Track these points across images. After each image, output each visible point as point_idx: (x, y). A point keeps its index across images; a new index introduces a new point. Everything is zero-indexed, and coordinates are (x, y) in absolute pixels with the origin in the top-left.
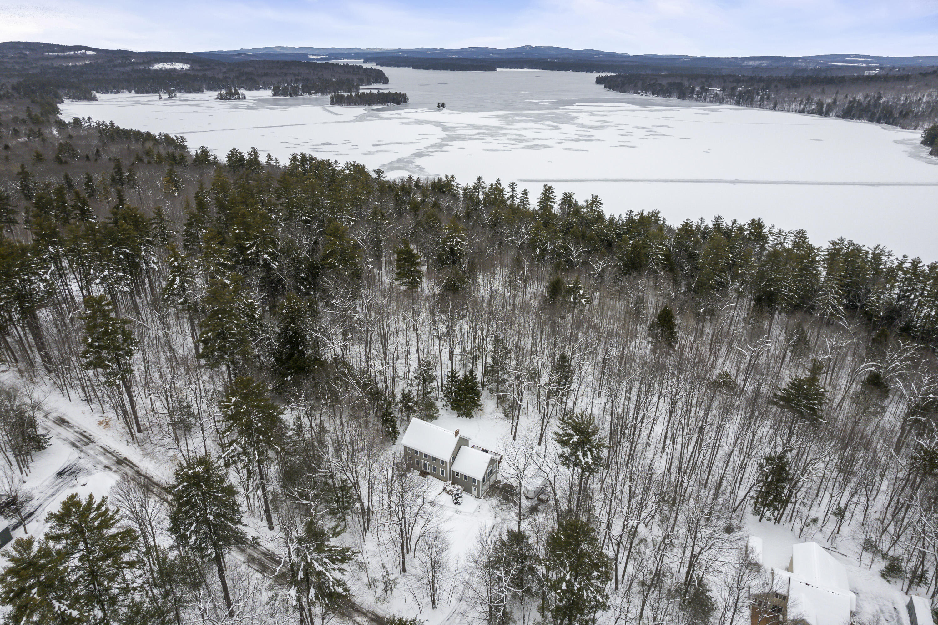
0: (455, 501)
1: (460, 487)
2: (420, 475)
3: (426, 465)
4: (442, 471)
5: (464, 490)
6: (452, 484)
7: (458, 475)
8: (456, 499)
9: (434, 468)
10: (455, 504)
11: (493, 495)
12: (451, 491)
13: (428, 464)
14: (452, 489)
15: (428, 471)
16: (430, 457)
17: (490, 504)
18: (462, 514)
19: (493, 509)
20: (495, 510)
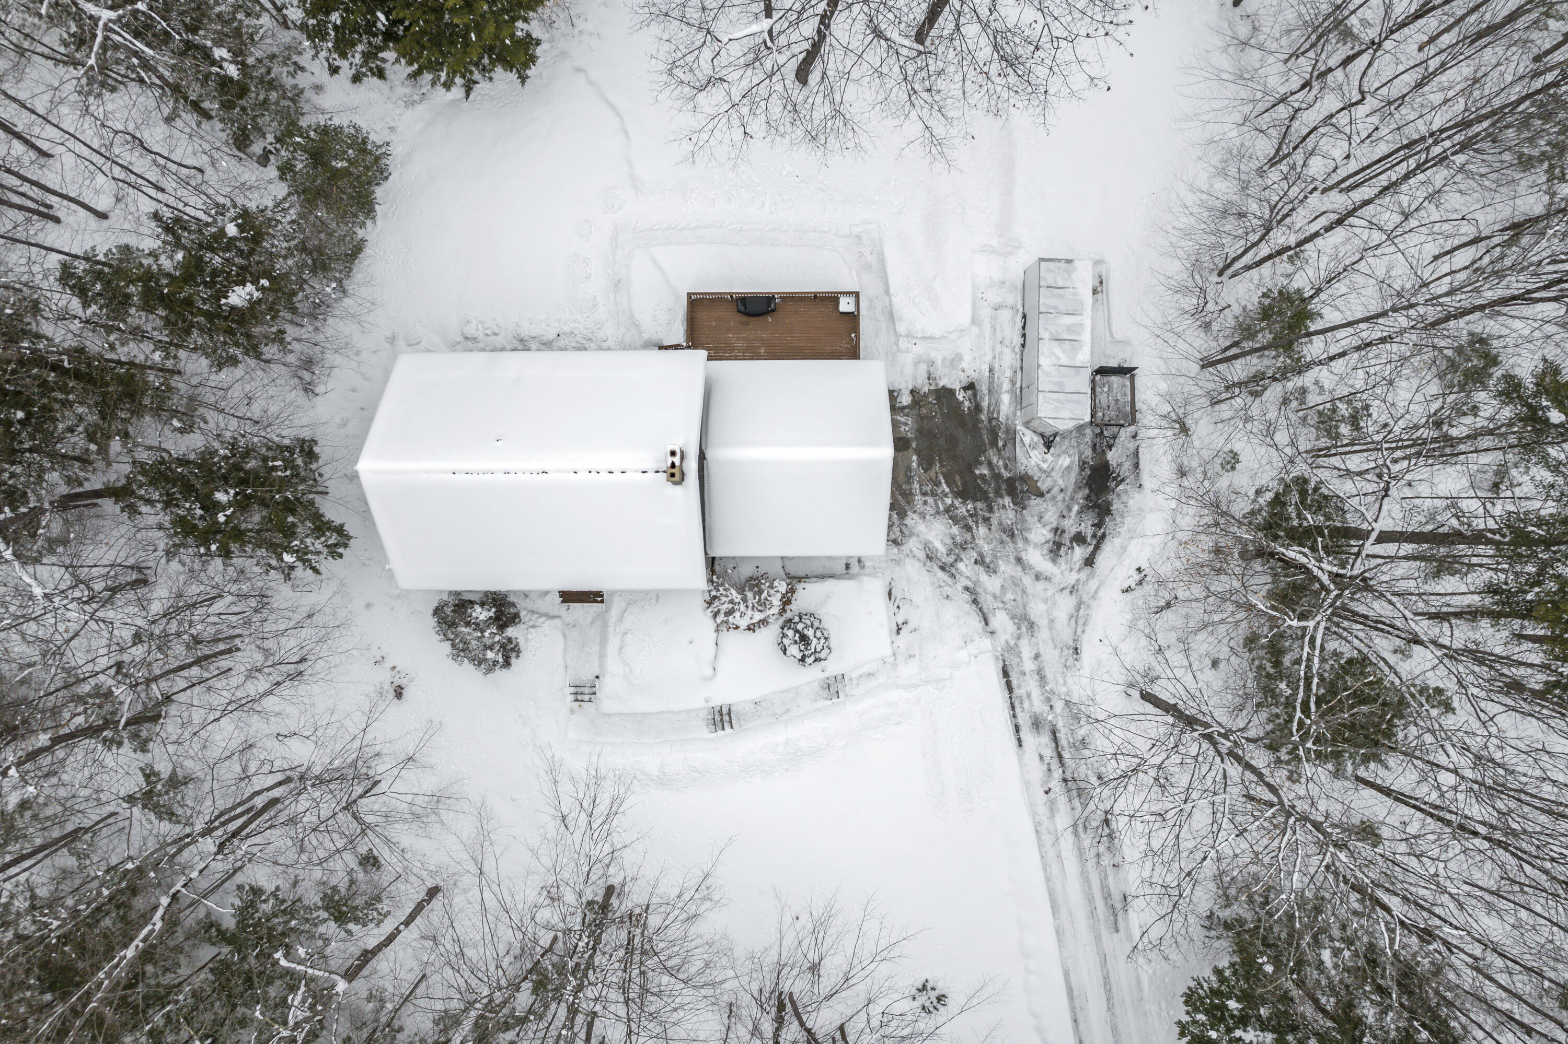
17: (922, 555)
18: (855, 682)
19: (950, 580)
20: (958, 576)
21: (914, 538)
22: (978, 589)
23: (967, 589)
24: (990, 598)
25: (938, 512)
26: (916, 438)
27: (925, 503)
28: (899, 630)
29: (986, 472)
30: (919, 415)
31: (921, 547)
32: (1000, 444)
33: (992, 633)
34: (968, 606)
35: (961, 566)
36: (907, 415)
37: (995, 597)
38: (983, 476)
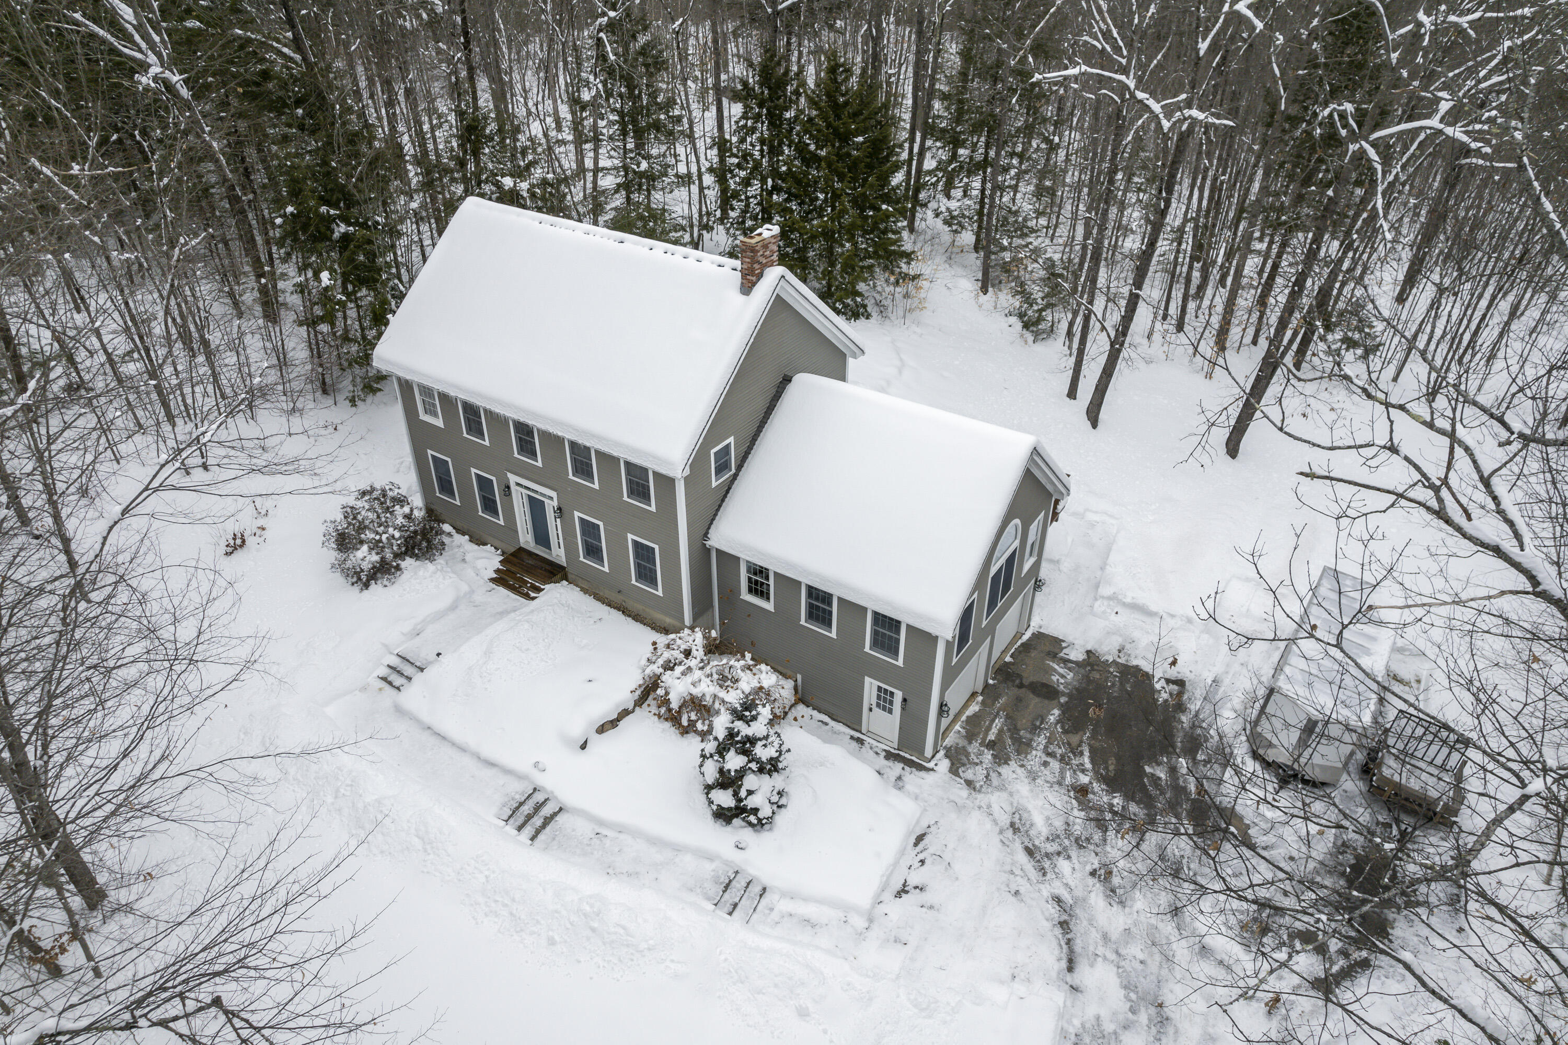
0: (724, 798)
1: (767, 678)
2: (502, 579)
3: (536, 507)
4: (644, 554)
5: (802, 698)
6: (713, 648)
7: (758, 589)
8: (727, 781)
9: (590, 530)
10: (724, 816)
11: (1023, 747)
12: (695, 703)
13: (551, 500)
14: (706, 688)
15: (558, 554)
16: (553, 441)
17: (1005, 820)
18: (775, 916)
19: (1033, 874)
20: (1050, 875)
21: (1004, 795)
22: (1078, 911)
23: (1058, 900)
24: (1095, 935)
25: (1060, 783)
26: (1070, 696)
27: (1045, 764)
28: (903, 891)
29: (1163, 776)
30: (1088, 676)
31: (1008, 808)
32: (1200, 757)
33: (1075, 989)
34: (1048, 925)
35: (1063, 865)
36: (1070, 669)
37: (1105, 937)
38: (1155, 780)
